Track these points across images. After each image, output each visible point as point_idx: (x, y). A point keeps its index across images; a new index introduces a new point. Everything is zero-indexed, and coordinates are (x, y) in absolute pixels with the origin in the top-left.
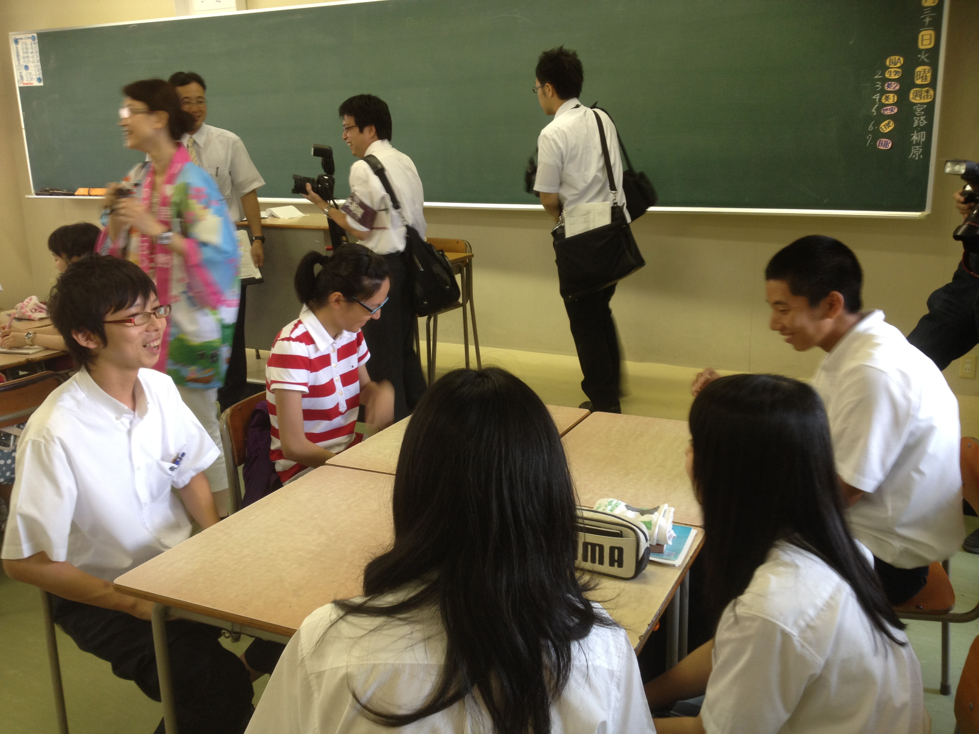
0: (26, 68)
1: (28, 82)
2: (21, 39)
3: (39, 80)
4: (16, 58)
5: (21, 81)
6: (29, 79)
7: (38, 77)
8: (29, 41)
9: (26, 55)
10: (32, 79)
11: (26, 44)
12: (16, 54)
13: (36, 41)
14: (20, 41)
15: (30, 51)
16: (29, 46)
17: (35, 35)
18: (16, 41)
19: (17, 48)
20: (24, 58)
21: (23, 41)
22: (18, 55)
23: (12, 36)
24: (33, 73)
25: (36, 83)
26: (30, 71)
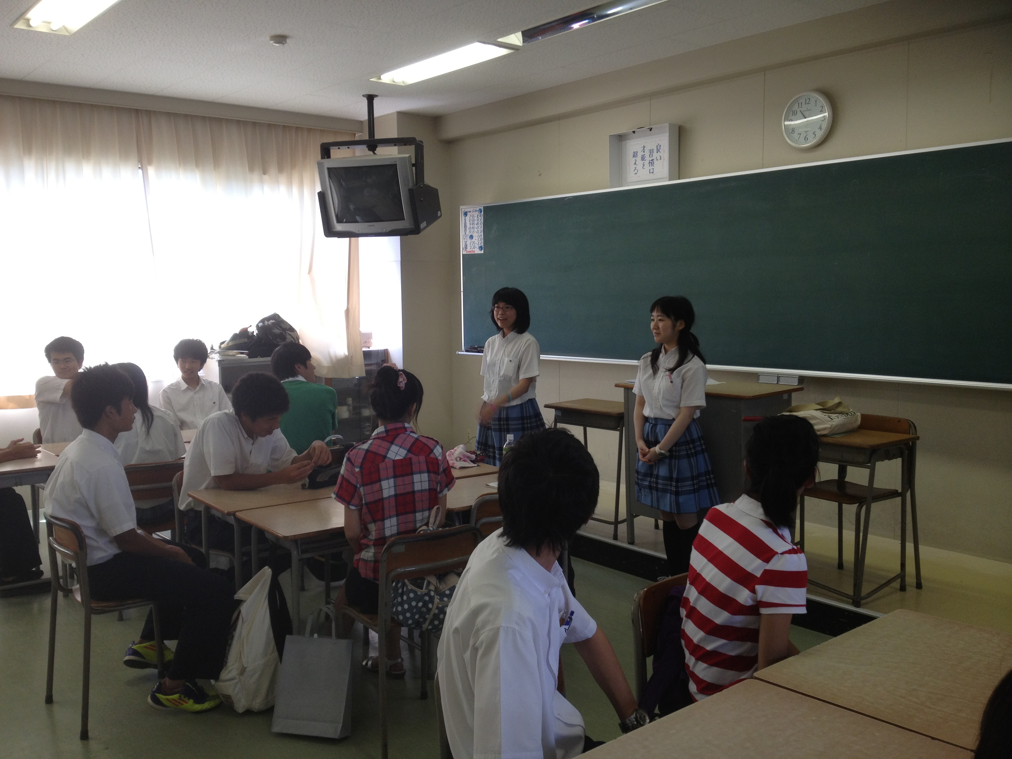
0: (471, 237)
1: (471, 250)
2: (470, 212)
3: (481, 248)
4: (463, 228)
5: (465, 248)
6: (472, 247)
7: (480, 246)
8: (476, 214)
9: (471, 226)
10: (474, 247)
11: (473, 216)
12: (463, 225)
13: (482, 213)
14: (469, 214)
15: (476, 222)
16: (476, 218)
17: (482, 208)
18: (466, 214)
19: (465, 220)
20: (470, 228)
21: (471, 213)
22: (465, 226)
23: (463, 208)
24: (476, 242)
25: (477, 251)
26: (473, 240)
